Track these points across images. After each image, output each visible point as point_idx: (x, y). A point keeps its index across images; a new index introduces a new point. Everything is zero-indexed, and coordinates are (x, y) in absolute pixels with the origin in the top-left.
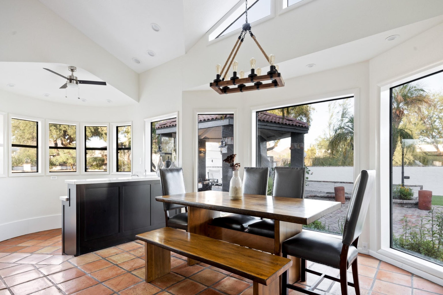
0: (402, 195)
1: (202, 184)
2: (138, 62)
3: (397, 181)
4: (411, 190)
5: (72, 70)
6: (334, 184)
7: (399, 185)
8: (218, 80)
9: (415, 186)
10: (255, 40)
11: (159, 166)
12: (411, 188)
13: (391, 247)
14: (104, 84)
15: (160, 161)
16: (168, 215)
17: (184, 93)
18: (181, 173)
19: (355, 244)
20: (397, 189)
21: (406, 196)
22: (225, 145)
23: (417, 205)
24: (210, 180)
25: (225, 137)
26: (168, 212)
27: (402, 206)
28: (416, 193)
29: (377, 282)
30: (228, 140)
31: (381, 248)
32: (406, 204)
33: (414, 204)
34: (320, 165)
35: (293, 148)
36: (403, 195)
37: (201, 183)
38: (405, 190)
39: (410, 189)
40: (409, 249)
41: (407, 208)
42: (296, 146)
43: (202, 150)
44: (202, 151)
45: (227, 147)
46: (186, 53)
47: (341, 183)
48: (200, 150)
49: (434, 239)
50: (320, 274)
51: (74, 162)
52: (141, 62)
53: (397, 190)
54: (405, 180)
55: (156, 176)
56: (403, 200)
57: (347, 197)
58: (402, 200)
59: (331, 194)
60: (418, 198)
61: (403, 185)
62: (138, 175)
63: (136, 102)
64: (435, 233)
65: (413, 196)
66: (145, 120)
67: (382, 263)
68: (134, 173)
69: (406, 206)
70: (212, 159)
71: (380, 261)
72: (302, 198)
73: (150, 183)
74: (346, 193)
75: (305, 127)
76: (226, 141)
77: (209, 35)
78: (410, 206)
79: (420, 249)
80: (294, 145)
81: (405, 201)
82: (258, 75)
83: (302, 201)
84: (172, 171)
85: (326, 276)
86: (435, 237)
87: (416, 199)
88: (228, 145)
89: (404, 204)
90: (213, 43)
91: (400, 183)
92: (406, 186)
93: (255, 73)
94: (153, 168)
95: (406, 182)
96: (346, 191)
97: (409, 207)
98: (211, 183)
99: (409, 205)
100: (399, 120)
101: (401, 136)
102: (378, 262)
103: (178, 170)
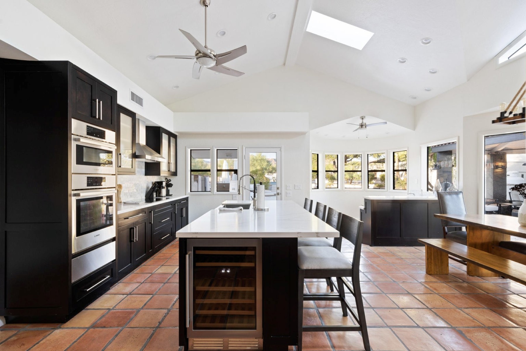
1: (498, 206)
5: (362, 119)
8: (503, 117)
11: (436, 188)
15: (438, 184)
16: (446, 230)
17: (466, 118)
18: (461, 196)
24: (514, 203)
26: (446, 228)
37: (496, 205)
43: (500, 164)
44: (498, 165)
46: (468, 80)
48: (497, 164)
51: (349, 177)
52: (417, 97)
55: (433, 196)
62: (415, 194)
63: (412, 131)
66: (421, 146)
68: (409, 192)
70: (523, 174)
73: (427, 203)
77: (499, 58)
84: (450, 193)
90: (505, 64)
94: (429, 187)
98: (514, 206)
103: (457, 193)
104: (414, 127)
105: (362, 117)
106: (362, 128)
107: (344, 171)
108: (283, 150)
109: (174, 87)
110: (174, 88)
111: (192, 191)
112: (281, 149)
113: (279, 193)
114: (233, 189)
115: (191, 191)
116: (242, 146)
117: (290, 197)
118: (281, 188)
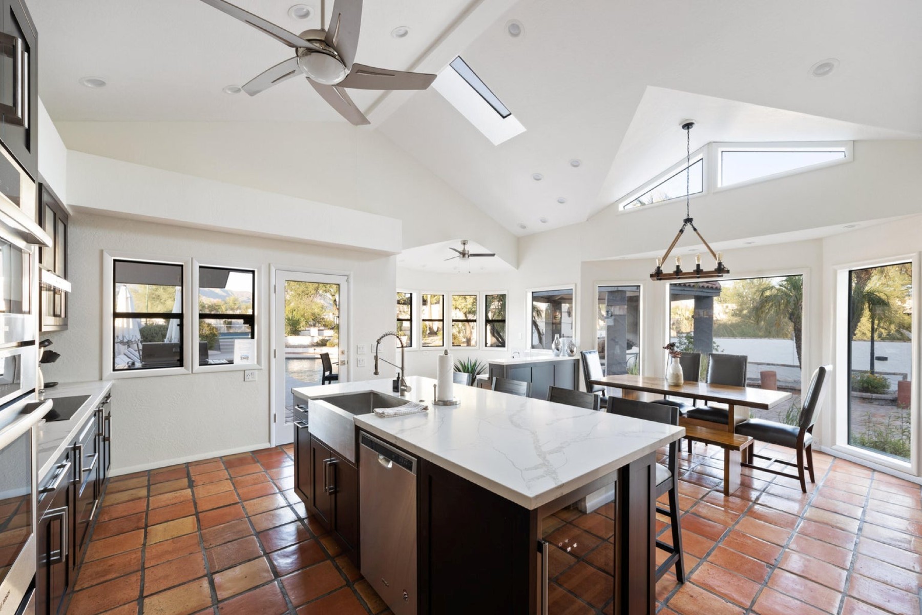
0: (870, 387)
2: (524, 227)
3: (861, 363)
4: (886, 380)
5: (464, 244)
6: (756, 366)
7: (866, 372)
9: (894, 374)
10: (699, 234)
12: (886, 377)
13: (849, 443)
14: (493, 255)
17: (584, 264)
19: (810, 431)
20: (862, 377)
21: (876, 388)
22: (611, 316)
23: (894, 402)
25: (611, 306)
27: (869, 402)
28: (893, 384)
29: (831, 473)
30: (615, 309)
31: (837, 444)
32: (876, 399)
33: (890, 400)
34: (727, 335)
35: (697, 316)
36: (872, 387)
38: (875, 379)
39: (883, 378)
40: (871, 448)
41: (878, 405)
42: (701, 313)
45: (613, 317)
47: (768, 364)
49: (904, 437)
50: (769, 459)
52: (527, 227)
53: (863, 380)
54: (876, 362)
56: (871, 393)
57: (780, 386)
58: (869, 394)
59: (753, 380)
60: (897, 392)
61: (872, 372)
63: (514, 268)
64: (905, 432)
65: (888, 388)
67: (837, 460)
69: (877, 403)
71: (835, 457)
72: (744, 386)
74: (779, 381)
75: (716, 288)
76: (612, 310)
78: (883, 403)
79: (885, 448)
80: (699, 312)
81: (875, 396)
82: (704, 270)
83: (745, 390)
85: (776, 461)
86: (905, 435)
87: (895, 393)
88: (615, 315)
89: (873, 399)
91: (868, 368)
92: (877, 373)
93: (701, 268)
95: (879, 366)
96: (778, 377)
97: (881, 403)
99: (881, 401)
100: (866, 276)
101: (869, 303)
102: (833, 458)
104: (518, 265)
105: (464, 241)
106: (464, 258)
107: (421, 320)
108: (352, 280)
109: (90, 81)
110: (86, 84)
111: (116, 368)
112: (348, 278)
113: (344, 361)
114: (244, 358)
115: (114, 370)
116: (269, 265)
117: (364, 366)
118: (348, 352)
